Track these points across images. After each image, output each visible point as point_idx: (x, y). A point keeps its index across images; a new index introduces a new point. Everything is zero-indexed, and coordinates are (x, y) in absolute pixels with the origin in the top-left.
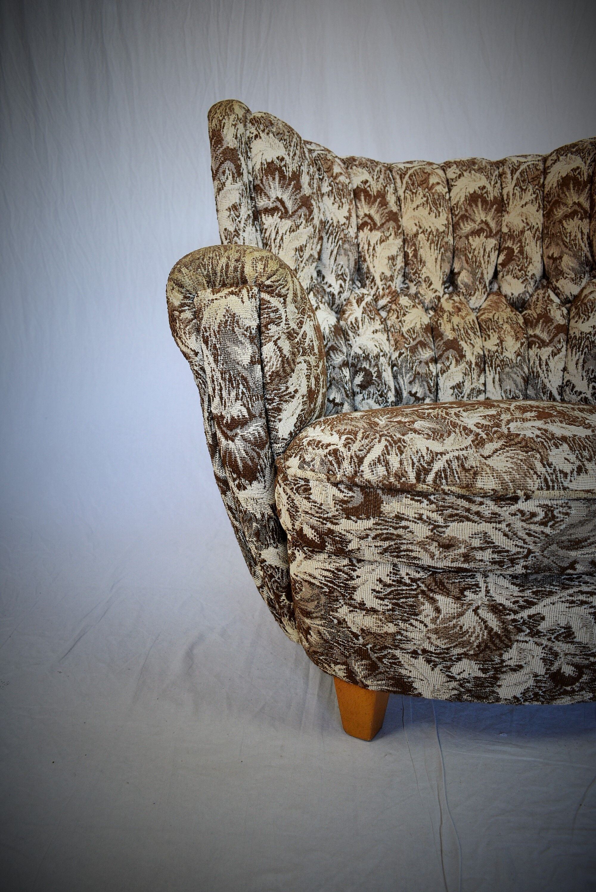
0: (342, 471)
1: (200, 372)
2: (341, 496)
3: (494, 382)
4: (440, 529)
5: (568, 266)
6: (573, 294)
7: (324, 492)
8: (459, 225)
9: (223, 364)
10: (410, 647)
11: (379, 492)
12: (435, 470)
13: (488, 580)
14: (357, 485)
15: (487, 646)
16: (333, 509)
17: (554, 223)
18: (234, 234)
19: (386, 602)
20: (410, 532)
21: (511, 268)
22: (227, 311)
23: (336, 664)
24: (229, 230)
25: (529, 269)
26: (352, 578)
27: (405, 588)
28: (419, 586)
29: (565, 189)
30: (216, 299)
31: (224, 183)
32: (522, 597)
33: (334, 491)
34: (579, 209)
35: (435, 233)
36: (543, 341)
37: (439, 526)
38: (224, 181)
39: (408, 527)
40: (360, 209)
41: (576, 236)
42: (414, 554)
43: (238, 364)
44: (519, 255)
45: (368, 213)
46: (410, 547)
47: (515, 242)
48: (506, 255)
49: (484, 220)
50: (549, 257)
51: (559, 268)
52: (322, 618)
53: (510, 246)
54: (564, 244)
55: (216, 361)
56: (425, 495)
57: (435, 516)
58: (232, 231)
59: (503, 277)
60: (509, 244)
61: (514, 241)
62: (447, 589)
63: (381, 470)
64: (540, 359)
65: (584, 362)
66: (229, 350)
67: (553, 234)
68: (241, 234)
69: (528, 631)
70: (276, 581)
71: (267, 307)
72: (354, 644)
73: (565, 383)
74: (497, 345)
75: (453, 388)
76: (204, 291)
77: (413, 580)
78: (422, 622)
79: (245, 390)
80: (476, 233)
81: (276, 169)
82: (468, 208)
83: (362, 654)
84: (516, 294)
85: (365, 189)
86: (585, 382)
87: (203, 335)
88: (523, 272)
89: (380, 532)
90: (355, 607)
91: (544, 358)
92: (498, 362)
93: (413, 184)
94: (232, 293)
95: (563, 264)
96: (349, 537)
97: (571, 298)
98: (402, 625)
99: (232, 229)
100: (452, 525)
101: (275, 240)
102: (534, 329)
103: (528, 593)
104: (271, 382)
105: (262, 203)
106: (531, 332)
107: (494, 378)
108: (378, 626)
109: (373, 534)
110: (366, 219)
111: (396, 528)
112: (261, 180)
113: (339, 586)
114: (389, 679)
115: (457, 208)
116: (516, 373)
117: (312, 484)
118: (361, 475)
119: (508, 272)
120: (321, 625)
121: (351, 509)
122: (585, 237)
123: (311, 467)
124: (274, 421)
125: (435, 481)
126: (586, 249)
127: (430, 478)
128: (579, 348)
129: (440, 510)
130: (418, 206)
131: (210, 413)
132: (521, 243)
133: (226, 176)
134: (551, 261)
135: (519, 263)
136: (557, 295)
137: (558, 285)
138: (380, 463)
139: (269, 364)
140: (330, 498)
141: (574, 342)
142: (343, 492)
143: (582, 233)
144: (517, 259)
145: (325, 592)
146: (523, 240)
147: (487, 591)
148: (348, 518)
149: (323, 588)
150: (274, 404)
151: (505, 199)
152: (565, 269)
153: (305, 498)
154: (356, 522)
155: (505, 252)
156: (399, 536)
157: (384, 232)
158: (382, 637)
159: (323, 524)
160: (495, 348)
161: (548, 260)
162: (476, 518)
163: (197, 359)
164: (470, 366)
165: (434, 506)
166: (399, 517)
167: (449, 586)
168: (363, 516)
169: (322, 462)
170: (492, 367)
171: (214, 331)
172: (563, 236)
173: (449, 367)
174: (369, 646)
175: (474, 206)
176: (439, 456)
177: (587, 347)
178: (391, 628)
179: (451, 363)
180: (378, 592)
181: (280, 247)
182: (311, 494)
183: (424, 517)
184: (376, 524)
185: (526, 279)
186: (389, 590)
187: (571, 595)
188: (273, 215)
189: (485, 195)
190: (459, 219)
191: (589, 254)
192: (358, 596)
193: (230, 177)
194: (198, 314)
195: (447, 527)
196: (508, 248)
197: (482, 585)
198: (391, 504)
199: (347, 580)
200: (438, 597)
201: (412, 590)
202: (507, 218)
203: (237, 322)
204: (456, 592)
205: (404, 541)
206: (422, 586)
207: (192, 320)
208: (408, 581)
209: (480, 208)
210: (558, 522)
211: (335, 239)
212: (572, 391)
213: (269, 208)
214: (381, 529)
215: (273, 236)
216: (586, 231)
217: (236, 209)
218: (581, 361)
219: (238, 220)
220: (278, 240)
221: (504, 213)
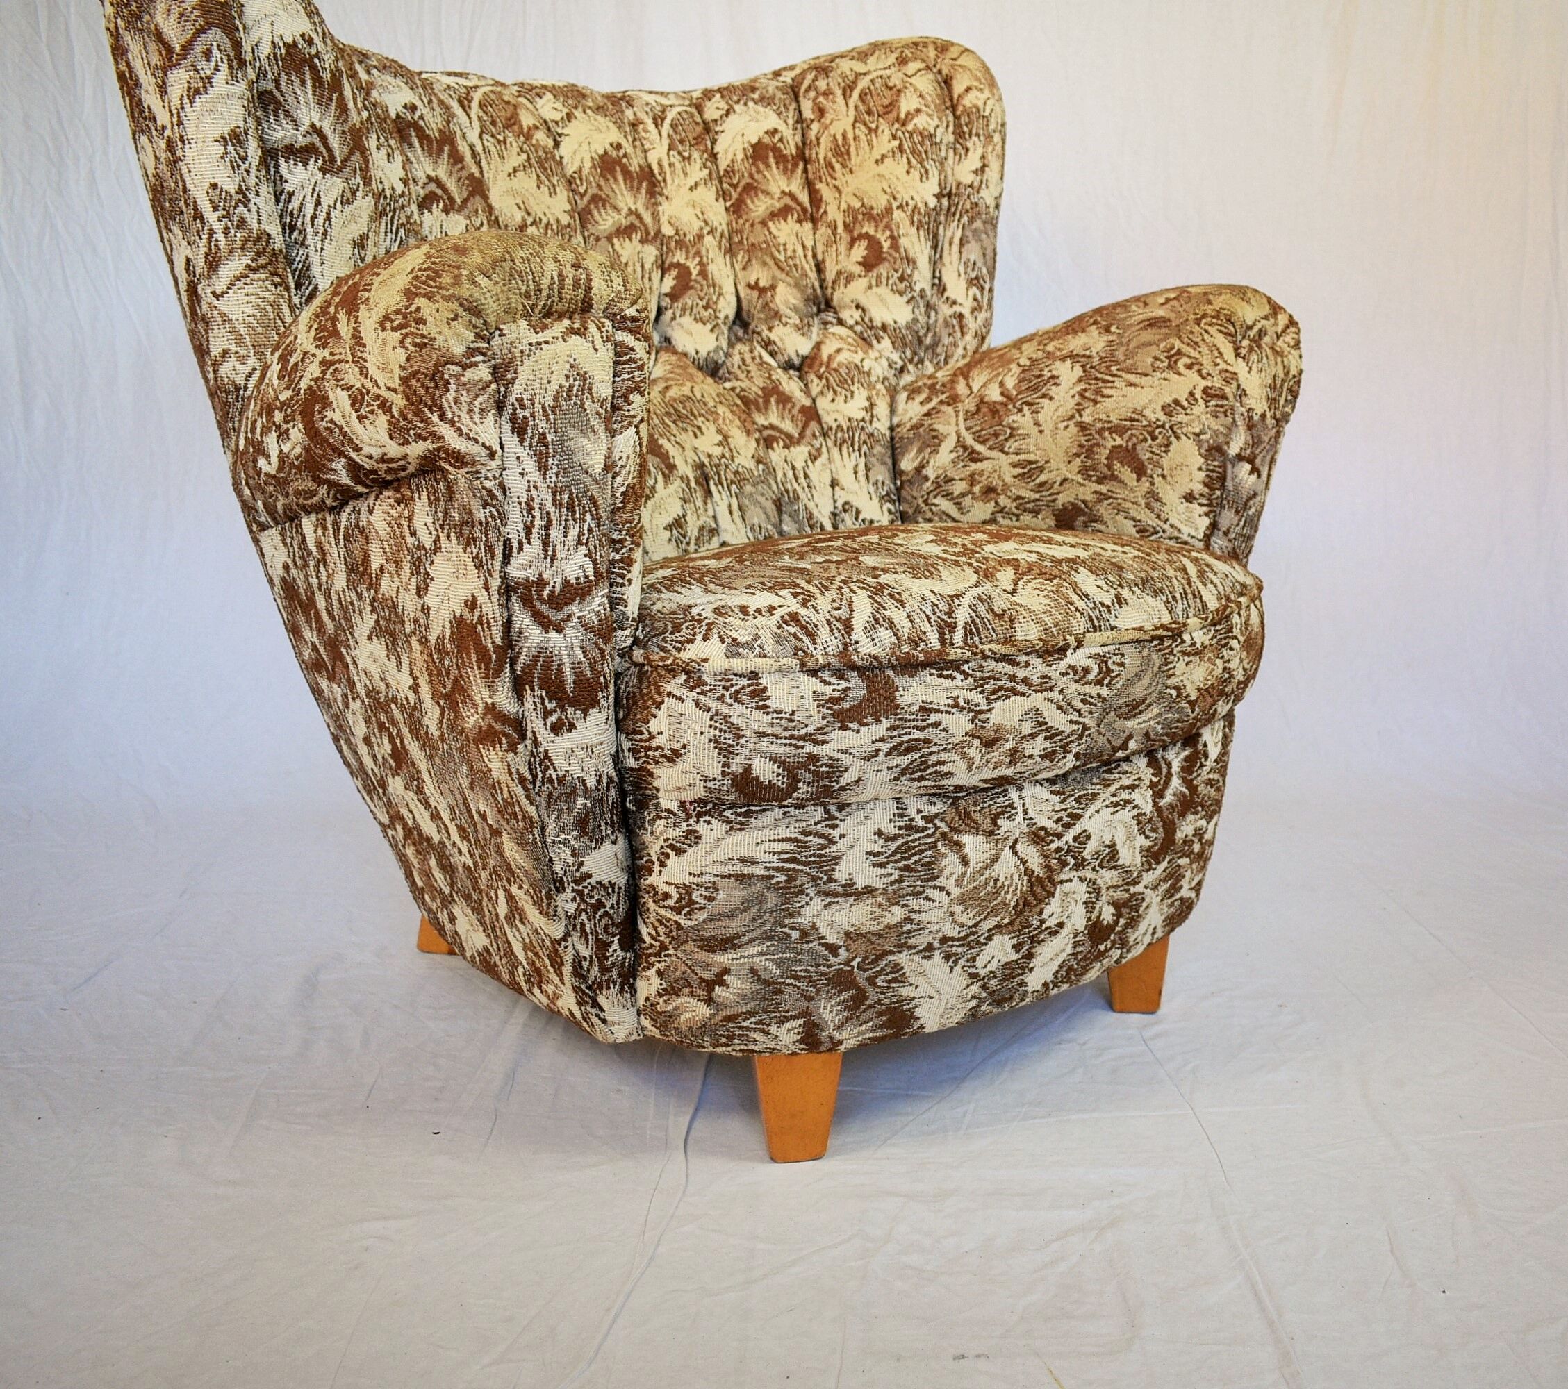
0: (820, 647)
1: (498, 493)
2: (827, 691)
3: (731, 513)
4: (983, 717)
5: (786, 303)
6: (800, 353)
7: (795, 691)
8: (590, 213)
9: (557, 475)
10: (921, 940)
11: (889, 672)
12: (961, 624)
13: (1024, 793)
14: (853, 667)
15: (1026, 904)
16: (817, 717)
17: (752, 225)
18: (236, 197)
19: (890, 868)
20: (944, 730)
21: (690, 303)
22: (572, 366)
23: (781, 1022)
24: (225, 187)
25: (719, 306)
26: (832, 842)
27: (917, 836)
28: (937, 828)
29: (761, 166)
30: (547, 342)
31: (209, 78)
32: (1065, 810)
33: (814, 683)
34: (794, 205)
35: (555, 227)
36: (789, 437)
37: (982, 712)
38: (208, 72)
39: (940, 723)
40: (416, 165)
41: (794, 251)
42: (945, 768)
43: (587, 472)
44: (699, 278)
45: (433, 174)
46: (943, 757)
47: (691, 255)
48: (676, 278)
49: (633, 208)
50: (749, 286)
51: (772, 305)
52: (766, 937)
53: (682, 261)
54: (776, 264)
55: (543, 468)
56: (955, 665)
57: (974, 696)
58: (233, 192)
59: (674, 318)
60: (679, 257)
61: (687, 252)
62: (975, 822)
63: (886, 636)
64: (794, 468)
65: (867, 469)
66: (572, 444)
67: (753, 245)
68: (253, 200)
69: (1072, 862)
70: (606, 914)
71: (630, 360)
72: (830, 966)
73: (840, 508)
74: (720, 444)
75: (669, 527)
76: (514, 326)
77: (928, 819)
78: (942, 889)
79: (593, 525)
80: (626, 232)
81: (304, 61)
82: (602, 183)
83: (842, 980)
84: (703, 353)
85: (416, 123)
86: (876, 501)
87: (514, 414)
88: (710, 311)
89: (898, 740)
90: (836, 895)
91: (799, 465)
92: (730, 476)
93: (493, 123)
94: (572, 331)
95: (778, 299)
96: (847, 760)
97: (797, 361)
98: (913, 903)
99: (231, 186)
100: (997, 705)
101: (313, 218)
102: (766, 414)
103: (1071, 802)
104: (624, 507)
105: (281, 133)
106: (761, 420)
107: (730, 506)
108: (875, 918)
109: (886, 749)
110: (432, 187)
111: (922, 729)
112: (277, 82)
113: (808, 864)
114: (880, 1014)
115: (581, 180)
116: (763, 495)
117: (764, 681)
118: (856, 649)
119: (684, 310)
120: (761, 954)
121: (849, 710)
122: (810, 254)
123: (758, 650)
124: (623, 585)
125: (965, 642)
126: (813, 275)
127: (958, 636)
128: (852, 445)
129: (979, 686)
130: (515, 171)
131: (504, 577)
132: (701, 257)
133: (213, 64)
134: (755, 294)
135: (702, 294)
136: (773, 354)
137: (773, 336)
138: (881, 626)
139: (624, 472)
140: (809, 698)
141: (839, 435)
142: (829, 684)
143: (804, 247)
144: (698, 287)
145: (779, 883)
146: (704, 253)
147: (1025, 812)
148: (844, 728)
149: (771, 877)
150: (624, 550)
151: (656, 171)
152: (783, 309)
153: (758, 708)
154: (858, 732)
155: (674, 273)
156: (927, 741)
157: (470, 218)
158: (880, 936)
159: (797, 747)
160: (717, 451)
161: (749, 291)
162: (1024, 689)
163: (493, 464)
164: (688, 485)
165: (970, 680)
166: (926, 710)
167: (976, 816)
168: (870, 719)
169: (778, 639)
170: (721, 484)
171: (543, 408)
172: (773, 249)
173: (653, 487)
174: (855, 963)
175: (612, 180)
176: (957, 601)
177: (865, 442)
178: (897, 914)
179: (656, 482)
180: (878, 854)
181: (325, 234)
182: (768, 698)
183: (961, 701)
184: (893, 728)
185: (717, 325)
186: (894, 846)
187: (1114, 795)
188: (305, 164)
189: (625, 160)
190: (589, 202)
191: (817, 285)
192: (841, 874)
193: (224, 67)
194: (502, 372)
195: (990, 710)
196: (678, 265)
197: (1018, 803)
198: (912, 689)
199: (823, 847)
200: (964, 839)
201: (928, 836)
202: (666, 210)
203: (590, 389)
204: (986, 824)
205: (935, 749)
206: (942, 825)
207: (491, 382)
208: (921, 823)
209: (623, 186)
210: (1113, 678)
211: (392, 224)
212: (856, 519)
213: (297, 146)
214: (900, 736)
215: (309, 210)
216: (809, 244)
217: (240, 143)
218: (862, 467)
219: (243, 166)
220: (320, 220)
221: (660, 199)
